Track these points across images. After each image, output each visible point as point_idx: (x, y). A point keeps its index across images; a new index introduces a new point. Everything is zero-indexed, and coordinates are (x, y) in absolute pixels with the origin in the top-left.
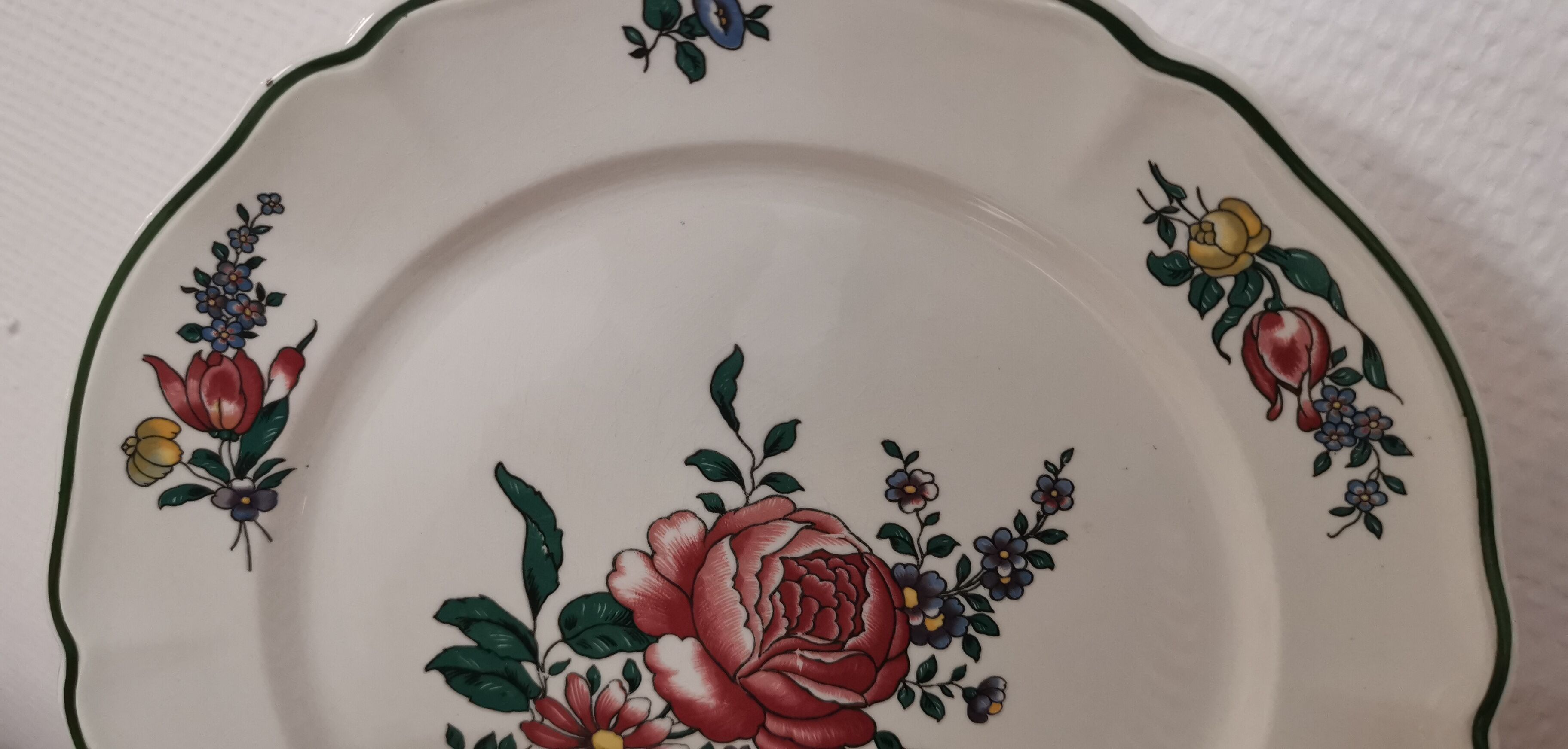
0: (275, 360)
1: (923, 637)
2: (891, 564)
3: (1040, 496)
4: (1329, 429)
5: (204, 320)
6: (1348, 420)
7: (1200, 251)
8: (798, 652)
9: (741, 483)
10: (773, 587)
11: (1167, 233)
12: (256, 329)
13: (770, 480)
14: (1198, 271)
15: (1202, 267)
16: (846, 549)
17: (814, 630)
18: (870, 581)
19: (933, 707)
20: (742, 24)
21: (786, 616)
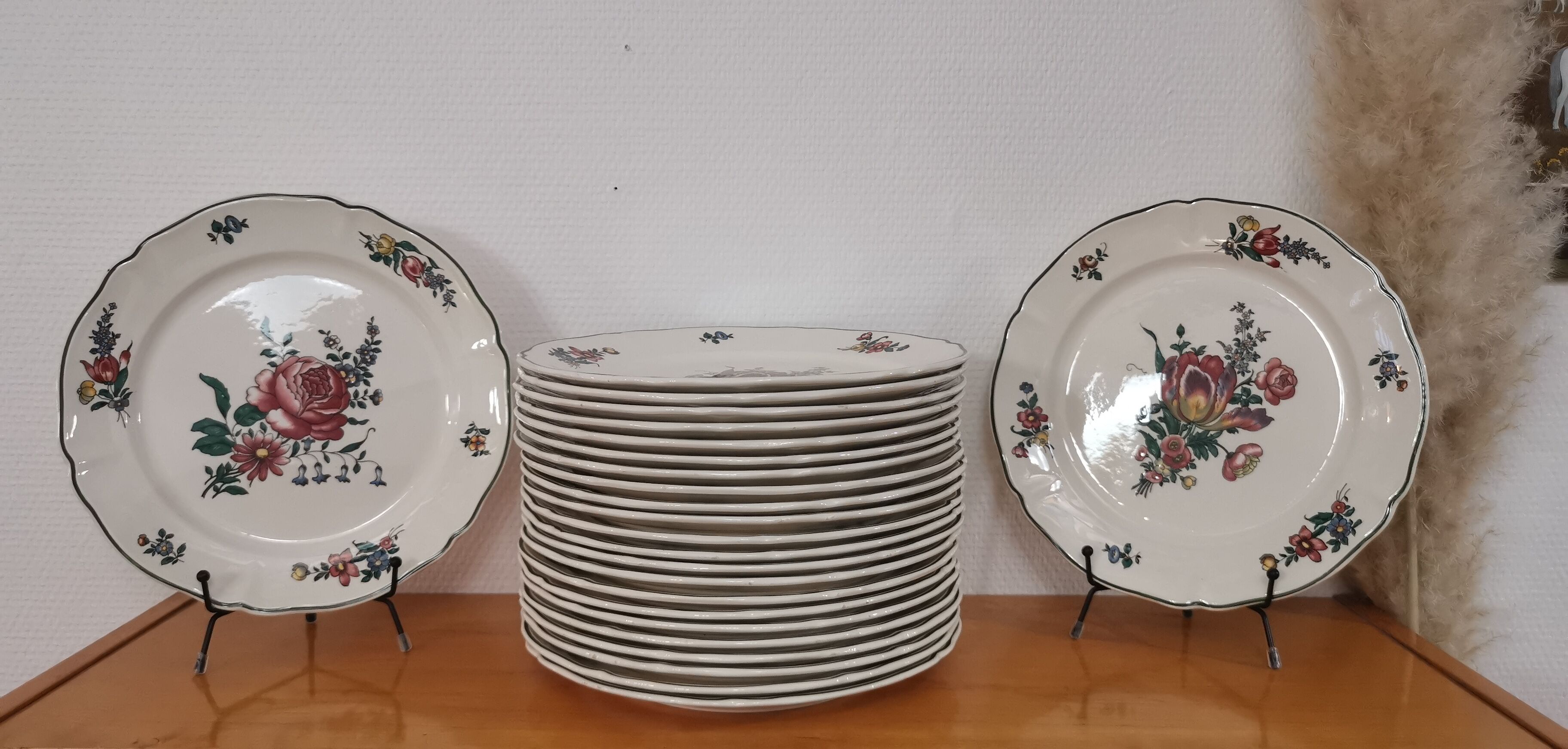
0: (121, 356)
1: (350, 385)
2: (334, 366)
3: (370, 332)
4: (432, 284)
5: (97, 346)
6: (435, 280)
7: (381, 250)
9: (280, 356)
10: (300, 384)
11: (371, 248)
13: (288, 353)
14: (383, 256)
15: (384, 254)
16: (319, 366)
17: (317, 393)
18: (329, 373)
19: (362, 405)
20: (240, 225)
21: (307, 392)
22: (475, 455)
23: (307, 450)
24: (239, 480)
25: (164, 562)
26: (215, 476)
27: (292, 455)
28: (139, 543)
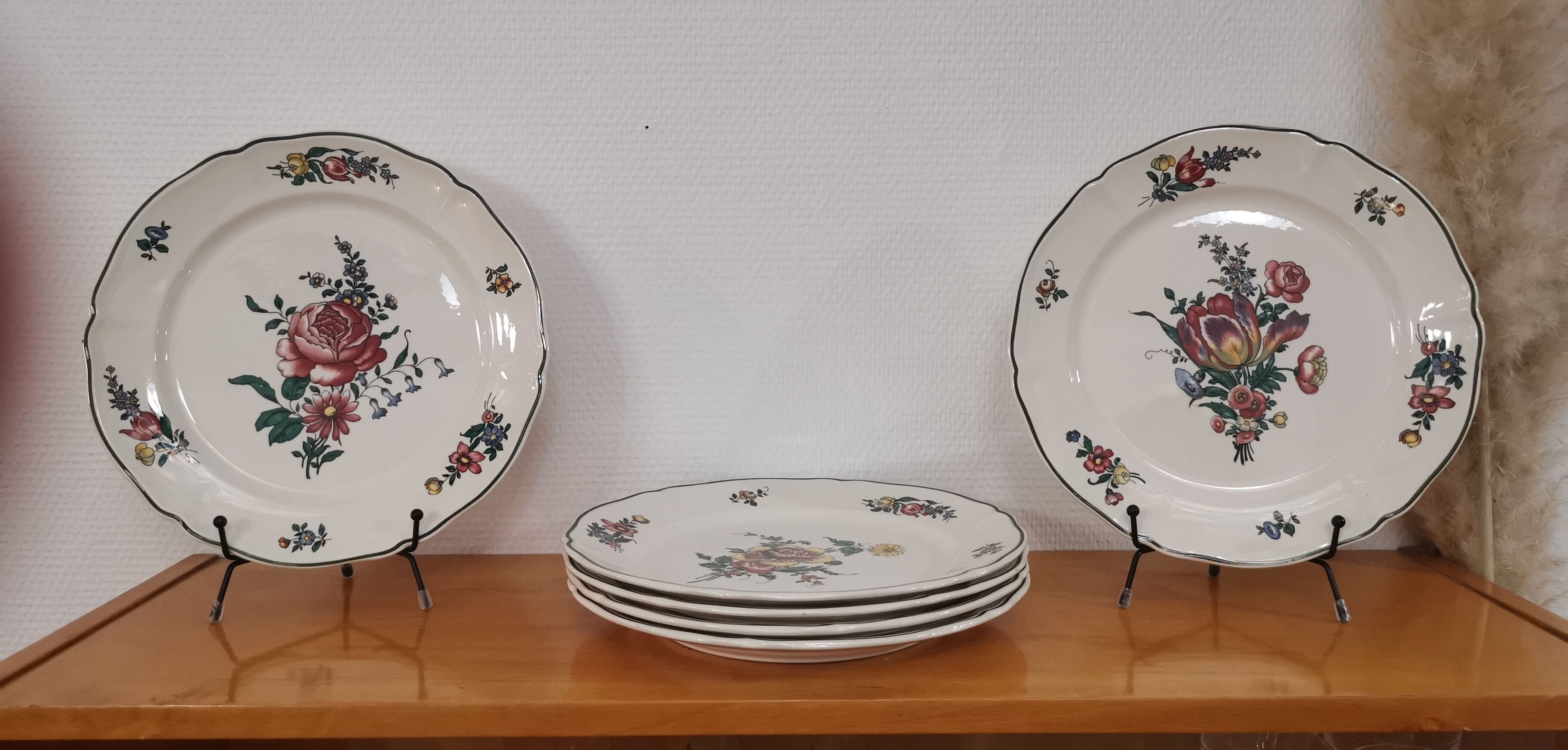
1: (361, 306)
2: (334, 300)
3: (343, 251)
4: (363, 171)
5: (124, 411)
6: (363, 166)
7: (298, 171)
8: (341, 340)
9: (283, 321)
10: (318, 333)
11: (288, 176)
12: (138, 403)
13: (287, 313)
14: (303, 175)
15: (303, 173)
16: (322, 308)
17: (338, 332)
18: (335, 309)
19: (384, 317)
20: (163, 230)
21: (329, 336)
22: (509, 294)
23: (365, 384)
24: (328, 446)
25: (315, 549)
26: (306, 456)
27: (357, 397)
28: (281, 547)
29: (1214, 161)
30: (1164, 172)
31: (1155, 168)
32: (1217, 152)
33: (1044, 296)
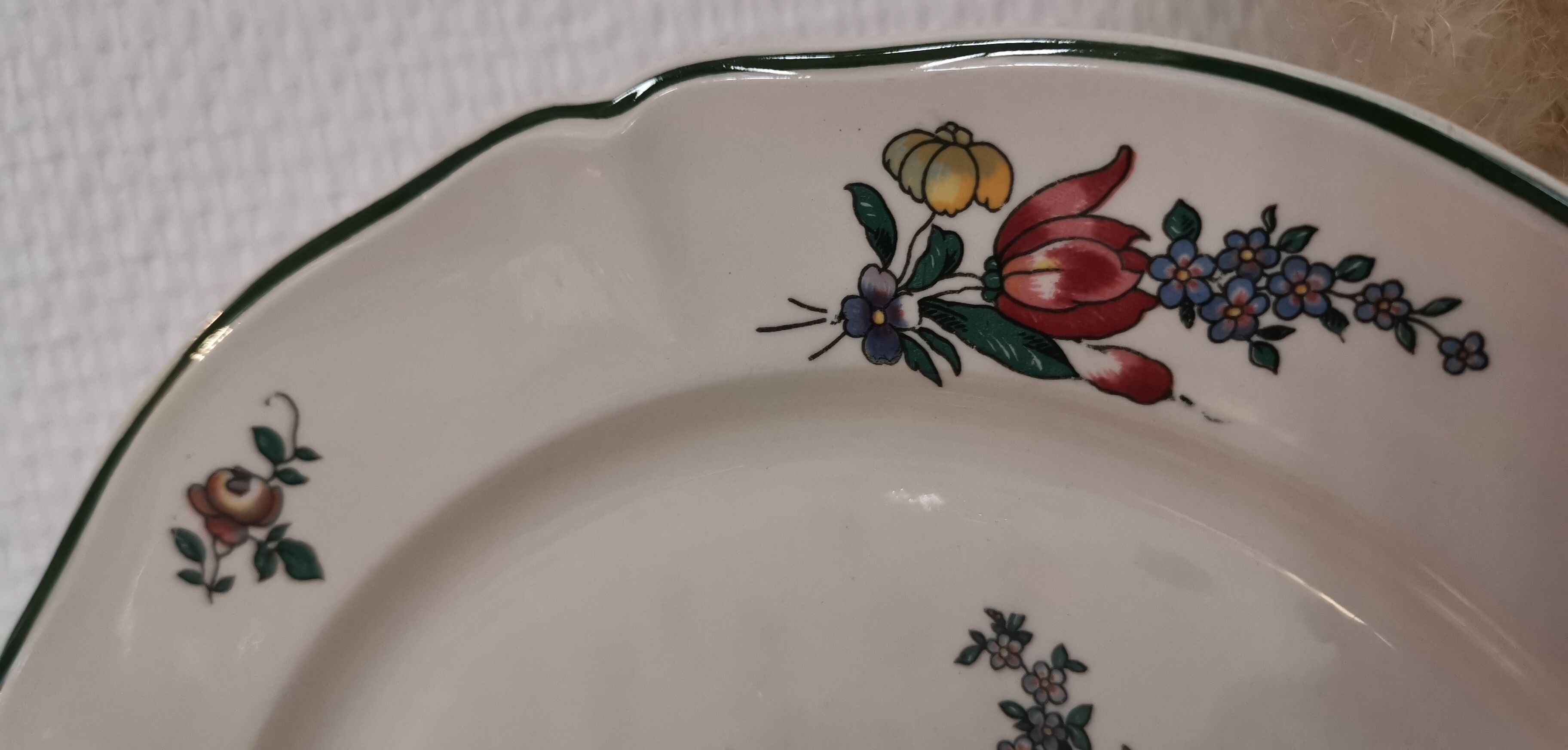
29: (1210, 277)
30: (940, 221)
31: (898, 178)
32: (1247, 237)
33: (216, 537)
